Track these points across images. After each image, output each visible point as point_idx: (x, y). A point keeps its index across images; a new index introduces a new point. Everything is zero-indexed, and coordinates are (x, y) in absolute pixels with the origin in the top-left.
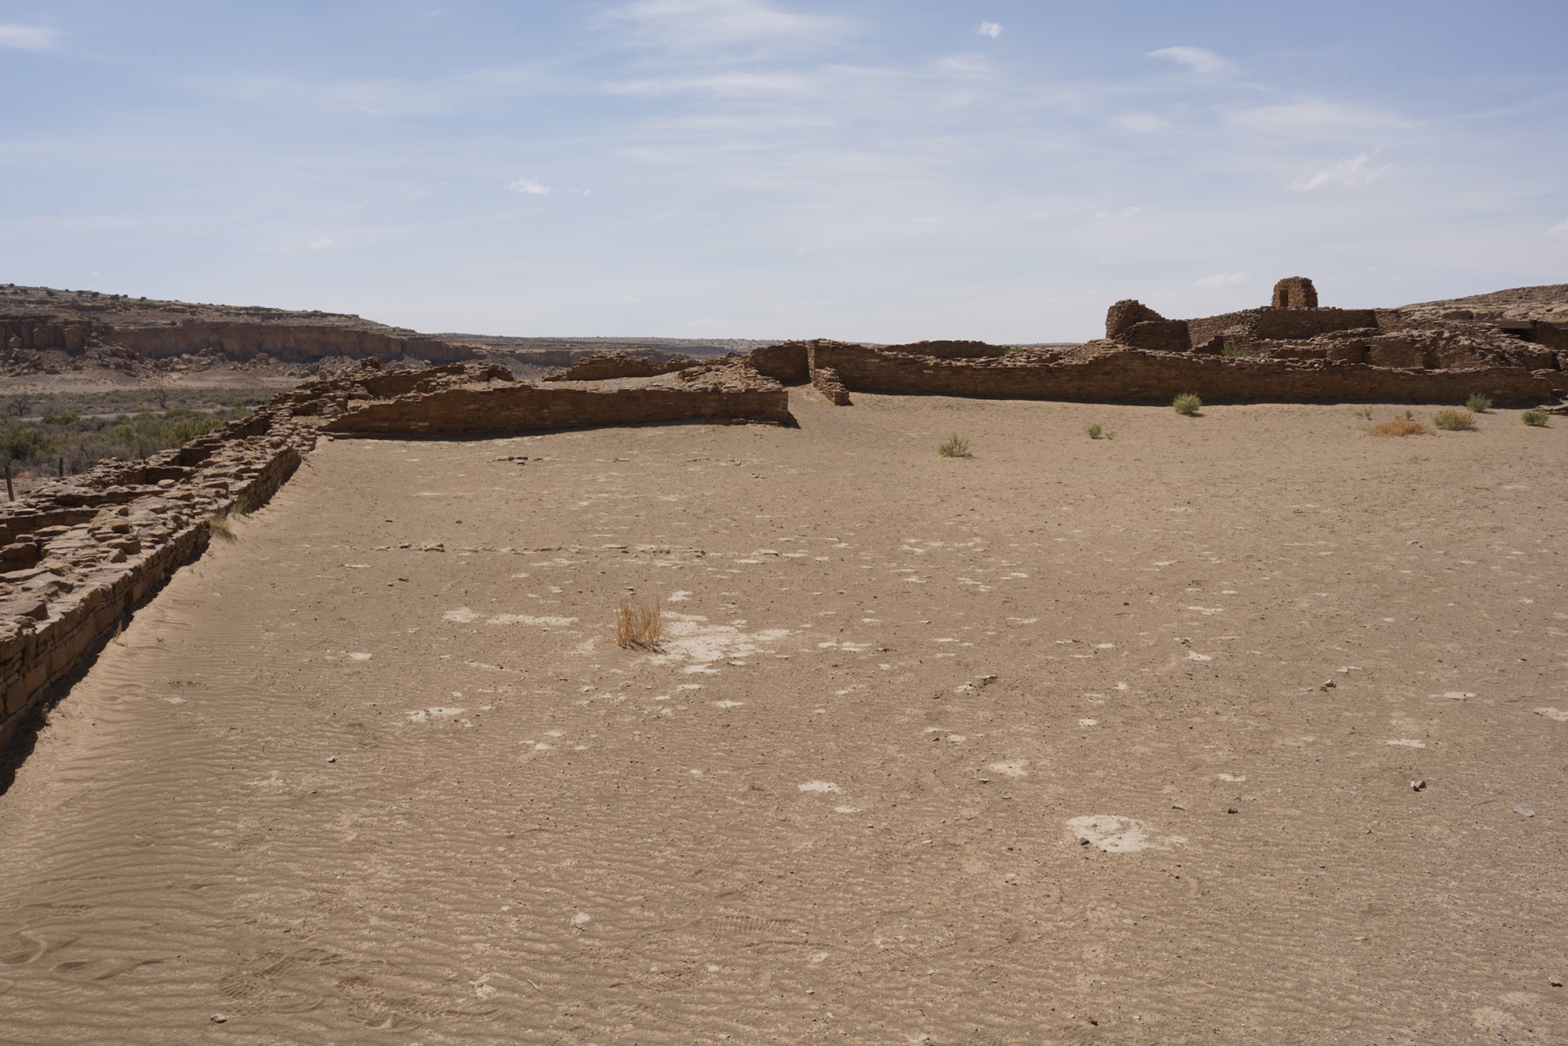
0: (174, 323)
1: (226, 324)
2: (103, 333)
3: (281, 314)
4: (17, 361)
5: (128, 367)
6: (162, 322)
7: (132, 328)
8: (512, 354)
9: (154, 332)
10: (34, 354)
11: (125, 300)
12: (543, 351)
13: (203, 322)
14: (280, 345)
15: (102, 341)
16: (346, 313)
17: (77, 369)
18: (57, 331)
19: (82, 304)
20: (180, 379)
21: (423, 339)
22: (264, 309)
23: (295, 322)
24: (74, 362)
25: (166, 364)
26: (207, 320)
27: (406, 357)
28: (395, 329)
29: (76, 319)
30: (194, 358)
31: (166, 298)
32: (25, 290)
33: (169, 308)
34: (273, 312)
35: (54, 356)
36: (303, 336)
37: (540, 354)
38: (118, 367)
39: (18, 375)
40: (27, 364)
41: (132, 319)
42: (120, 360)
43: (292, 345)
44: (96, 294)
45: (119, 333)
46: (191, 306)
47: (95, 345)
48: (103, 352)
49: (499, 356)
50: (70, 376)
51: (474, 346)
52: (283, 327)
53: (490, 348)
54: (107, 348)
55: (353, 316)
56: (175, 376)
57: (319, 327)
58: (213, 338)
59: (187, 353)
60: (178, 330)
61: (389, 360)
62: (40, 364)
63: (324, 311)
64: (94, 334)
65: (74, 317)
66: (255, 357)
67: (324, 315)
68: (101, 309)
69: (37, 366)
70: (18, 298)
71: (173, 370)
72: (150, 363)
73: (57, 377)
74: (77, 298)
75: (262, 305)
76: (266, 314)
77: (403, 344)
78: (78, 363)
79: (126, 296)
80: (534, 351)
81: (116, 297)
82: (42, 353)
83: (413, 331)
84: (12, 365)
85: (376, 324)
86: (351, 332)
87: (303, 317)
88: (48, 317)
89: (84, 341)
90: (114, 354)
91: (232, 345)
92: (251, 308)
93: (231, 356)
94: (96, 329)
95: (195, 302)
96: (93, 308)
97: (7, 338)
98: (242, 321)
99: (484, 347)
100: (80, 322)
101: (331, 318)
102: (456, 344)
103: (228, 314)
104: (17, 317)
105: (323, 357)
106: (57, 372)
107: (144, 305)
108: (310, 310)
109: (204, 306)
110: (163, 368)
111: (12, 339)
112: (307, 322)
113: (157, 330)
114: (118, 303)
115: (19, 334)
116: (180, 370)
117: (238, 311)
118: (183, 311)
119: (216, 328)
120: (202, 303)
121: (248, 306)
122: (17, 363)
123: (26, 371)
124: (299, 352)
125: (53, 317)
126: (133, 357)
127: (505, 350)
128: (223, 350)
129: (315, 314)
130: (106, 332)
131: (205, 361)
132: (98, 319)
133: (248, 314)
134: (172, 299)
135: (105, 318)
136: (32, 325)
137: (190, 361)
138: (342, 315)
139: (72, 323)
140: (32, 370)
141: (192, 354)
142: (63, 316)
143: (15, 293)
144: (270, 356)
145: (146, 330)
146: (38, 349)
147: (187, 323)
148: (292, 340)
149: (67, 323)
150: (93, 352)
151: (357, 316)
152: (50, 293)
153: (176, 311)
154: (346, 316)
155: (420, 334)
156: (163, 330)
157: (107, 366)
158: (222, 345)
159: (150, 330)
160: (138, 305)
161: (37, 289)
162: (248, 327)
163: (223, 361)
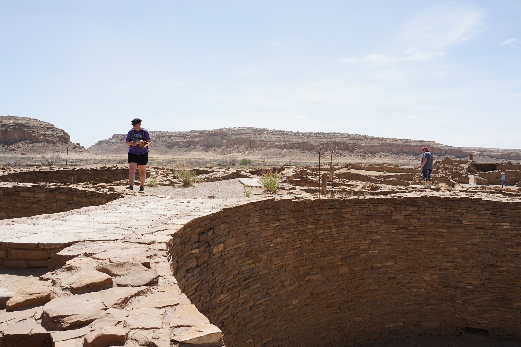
0: (379, 144)
1: (393, 144)
2: (358, 147)
3: (411, 141)
4: (337, 153)
5: (364, 156)
6: (376, 143)
7: (368, 145)
8: (487, 155)
9: (373, 146)
10: (341, 152)
11: (368, 137)
12: (500, 154)
13: (387, 143)
14: (408, 150)
15: (358, 149)
17: (351, 156)
18: (347, 145)
19: (356, 138)
20: (376, 160)
22: (406, 139)
23: (413, 144)
24: (350, 154)
25: (374, 155)
26: (388, 143)
28: (446, 146)
29: (352, 143)
30: (383, 154)
31: (378, 136)
32: (342, 134)
33: (379, 139)
34: (408, 140)
35: (346, 152)
36: (415, 148)
37: (499, 155)
38: (361, 156)
39: (336, 157)
40: (339, 154)
41: (368, 142)
42: (362, 154)
43: (412, 150)
44: (360, 135)
45: (364, 146)
46: (385, 139)
47: (356, 150)
49: (481, 155)
50: (348, 158)
51: (472, 152)
52: (409, 145)
53: (479, 153)
54: (359, 151)
55: (433, 142)
56: (375, 159)
57: (420, 145)
58: (389, 148)
59: (382, 152)
60: (380, 145)
61: (442, 156)
63: (424, 140)
64: (356, 147)
66: (400, 154)
67: (424, 141)
68: (361, 139)
69: (341, 155)
70: (341, 136)
71: (375, 157)
72: (370, 155)
73: (345, 158)
74: (355, 136)
76: (407, 141)
77: (446, 151)
78: (351, 155)
79: (368, 136)
80: (497, 154)
81: (365, 136)
82: (343, 151)
83: (452, 147)
84: (336, 154)
85: (440, 144)
86: (431, 146)
87: (417, 142)
88: (345, 142)
89: (353, 149)
90: (360, 152)
91: (394, 150)
92: (402, 139)
93: (394, 153)
94: (357, 145)
95: (386, 137)
96: (359, 139)
97: (335, 147)
98: (398, 143)
99: (476, 152)
101: (426, 142)
102: (466, 151)
103: (395, 141)
104: (338, 142)
105: (420, 154)
106: (345, 157)
107: (372, 138)
109: (388, 139)
110: (372, 156)
111: (336, 148)
112: (418, 144)
113: (374, 145)
114: (365, 138)
115: (338, 146)
116: (377, 157)
117: (398, 140)
118: (382, 140)
119: (390, 145)
121: (401, 138)
122: (337, 154)
124: (413, 153)
125: (347, 142)
126: (365, 153)
127: (485, 153)
128: (391, 151)
129: (421, 141)
130: (359, 146)
131: (386, 154)
132: (358, 143)
133: (401, 141)
134: (380, 137)
135: (360, 142)
136: (341, 144)
137: (382, 154)
138: (430, 141)
139: (351, 144)
140: (340, 156)
141: (383, 152)
142: (349, 141)
143: (340, 135)
144: (405, 153)
145: (371, 145)
146: (342, 150)
147: (383, 143)
148: (412, 149)
149: (350, 144)
150: (355, 152)
151: (434, 142)
152: (349, 135)
153: (380, 140)
154: (431, 142)
155: (454, 148)
156: (376, 145)
157: (358, 155)
158: (391, 150)
159: (372, 145)
160: (371, 138)
161: (345, 134)
162: (399, 145)
163: (391, 155)
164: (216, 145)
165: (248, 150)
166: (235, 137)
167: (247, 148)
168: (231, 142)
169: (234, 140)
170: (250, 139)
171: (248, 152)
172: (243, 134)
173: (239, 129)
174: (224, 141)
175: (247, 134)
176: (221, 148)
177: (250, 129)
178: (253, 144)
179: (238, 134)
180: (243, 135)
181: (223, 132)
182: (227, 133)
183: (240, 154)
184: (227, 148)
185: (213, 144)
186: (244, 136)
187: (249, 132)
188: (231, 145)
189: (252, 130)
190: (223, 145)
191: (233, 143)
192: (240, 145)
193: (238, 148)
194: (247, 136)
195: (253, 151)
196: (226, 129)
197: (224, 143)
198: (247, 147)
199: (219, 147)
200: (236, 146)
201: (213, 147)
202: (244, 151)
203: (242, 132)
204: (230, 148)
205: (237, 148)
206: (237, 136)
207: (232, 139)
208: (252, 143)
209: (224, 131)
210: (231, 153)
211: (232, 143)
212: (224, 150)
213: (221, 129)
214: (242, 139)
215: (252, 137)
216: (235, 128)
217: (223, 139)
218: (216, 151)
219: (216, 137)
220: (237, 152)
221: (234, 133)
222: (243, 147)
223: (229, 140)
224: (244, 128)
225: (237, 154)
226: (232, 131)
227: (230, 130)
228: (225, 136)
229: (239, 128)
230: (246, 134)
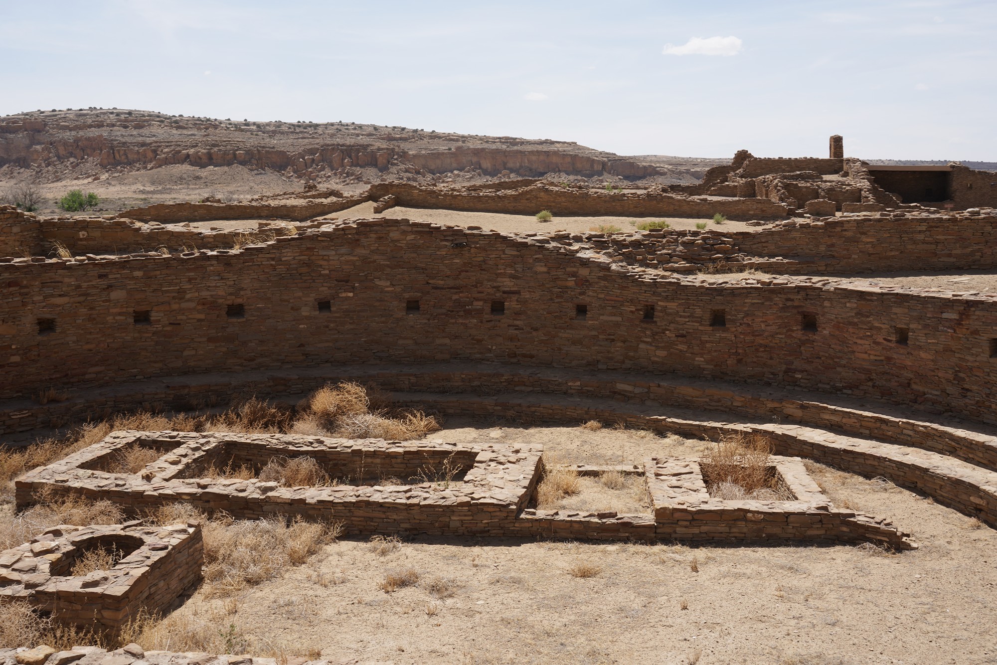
0: (450, 149)
1: (483, 150)
2: (401, 156)
3: (523, 142)
4: (348, 174)
5: (415, 180)
6: (443, 148)
7: (423, 152)
8: (688, 172)
9: (437, 155)
10: (358, 170)
11: (422, 133)
13: (469, 149)
14: (518, 165)
15: (400, 162)
16: (567, 141)
17: (383, 180)
18: (373, 154)
19: (393, 135)
21: (620, 160)
22: (512, 138)
23: (530, 148)
24: (382, 176)
25: (439, 178)
26: (471, 147)
27: (605, 173)
28: (601, 153)
29: (385, 146)
30: (462, 173)
31: (447, 131)
32: (361, 127)
33: (449, 138)
34: (518, 140)
35: (371, 172)
36: (534, 158)
38: (408, 179)
39: (348, 184)
40: (353, 177)
41: (424, 146)
42: (410, 175)
43: (527, 165)
44: (403, 129)
45: (414, 156)
46: (463, 137)
47: (396, 164)
48: (400, 169)
49: (677, 173)
51: (658, 165)
52: (521, 152)
53: (671, 167)
54: (402, 167)
55: (573, 143)
58: (475, 159)
59: (458, 170)
60: (452, 154)
61: (593, 176)
62: (361, 178)
63: (554, 139)
64: (396, 157)
65: (384, 145)
66: (501, 173)
67: (552, 143)
68: (405, 139)
70: (357, 132)
71: (443, 182)
72: (429, 177)
74: (392, 132)
75: (511, 136)
76: (512, 141)
77: (604, 164)
78: (384, 177)
79: (422, 130)
81: (416, 131)
82: (363, 169)
83: (615, 154)
84: (345, 177)
85: (588, 149)
86: (567, 155)
87: (538, 144)
88: (368, 146)
89: (389, 162)
90: (407, 171)
91: (486, 164)
92: (502, 138)
93: (485, 172)
94: (398, 154)
95: (466, 134)
96: (401, 139)
97: (343, 159)
98: (494, 147)
99: (666, 166)
100: (387, 149)
101: (557, 145)
102: (645, 164)
103: (487, 142)
104: (350, 146)
105: (546, 173)
107: (434, 136)
108: (543, 139)
109: (471, 137)
110: (435, 181)
111: (346, 161)
112: (540, 148)
113: (439, 154)
114: (417, 135)
115: (350, 157)
116: (446, 182)
117: (494, 140)
118: (457, 140)
119: (477, 152)
120: (471, 134)
121: (501, 136)
122: (348, 176)
123: (352, 182)
124: (531, 170)
125: (371, 145)
126: (418, 173)
127: (683, 168)
128: (480, 168)
129: (547, 142)
130: (404, 155)
131: (468, 175)
132: (399, 147)
133: (500, 142)
134: (452, 132)
135: (404, 146)
136: (358, 151)
137: (458, 176)
138: (565, 142)
139: (383, 149)
140: (356, 181)
141: (460, 170)
142: (378, 144)
143: (355, 129)
144: (511, 173)
145: (432, 154)
146: (361, 167)
147: (458, 148)
148: (526, 161)
149: (379, 149)
150: (394, 170)
151: (576, 143)
152: (376, 128)
153: (453, 140)
155: (620, 157)
156: (443, 154)
158: (479, 165)
159: (435, 154)
160: (429, 136)
161: (368, 126)
162: (498, 151)
163: (480, 175)
164: (14, 157)
165: (107, 172)
166: (69, 135)
167: (103, 166)
168: (57, 150)
169: (65, 144)
170: (112, 140)
171: (107, 175)
172: (90, 126)
173: (80, 114)
174: (38, 147)
175: (103, 126)
176: (28, 167)
177: (112, 113)
178: (122, 152)
179: (77, 128)
180: (93, 129)
181: (31, 123)
182: (45, 125)
183: (86, 181)
184: (48, 165)
185: (5, 156)
186: (93, 133)
187: (108, 122)
188: (59, 158)
189: (118, 114)
190: (35, 157)
191: (64, 153)
192: (83, 158)
193: (78, 165)
194: (104, 132)
195: (121, 172)
196: (43, 112)
197: (36, 151)
198: (105, 161)
199: (23, 163)
200: (72, 160)
201: (7, 165)
202: (97, 174)
203: (90, 121)
204: (55, 165)
205: (75, 166)
206: (73, 133)
207: (60, 141)
208: (119, 151)
209: (36, 119)
210: (58, 181)
211: (62, 151)
212: (37, 172)
213: (27, 114)
214: (88, 139)
215: (119, 133)
216: (69, 110)
217: (33, 142)
218: (15, 174)
219: (12, 136)
220: (74, 174)
221: (66, 124)
222: (91, 163)
223: (51, 144)
224: (94, 112)
225: (76, 181)
226: (60, 119)
227: (56, 115)
228: (39, 131)
229: (81, 110)
230: (100, 125)
